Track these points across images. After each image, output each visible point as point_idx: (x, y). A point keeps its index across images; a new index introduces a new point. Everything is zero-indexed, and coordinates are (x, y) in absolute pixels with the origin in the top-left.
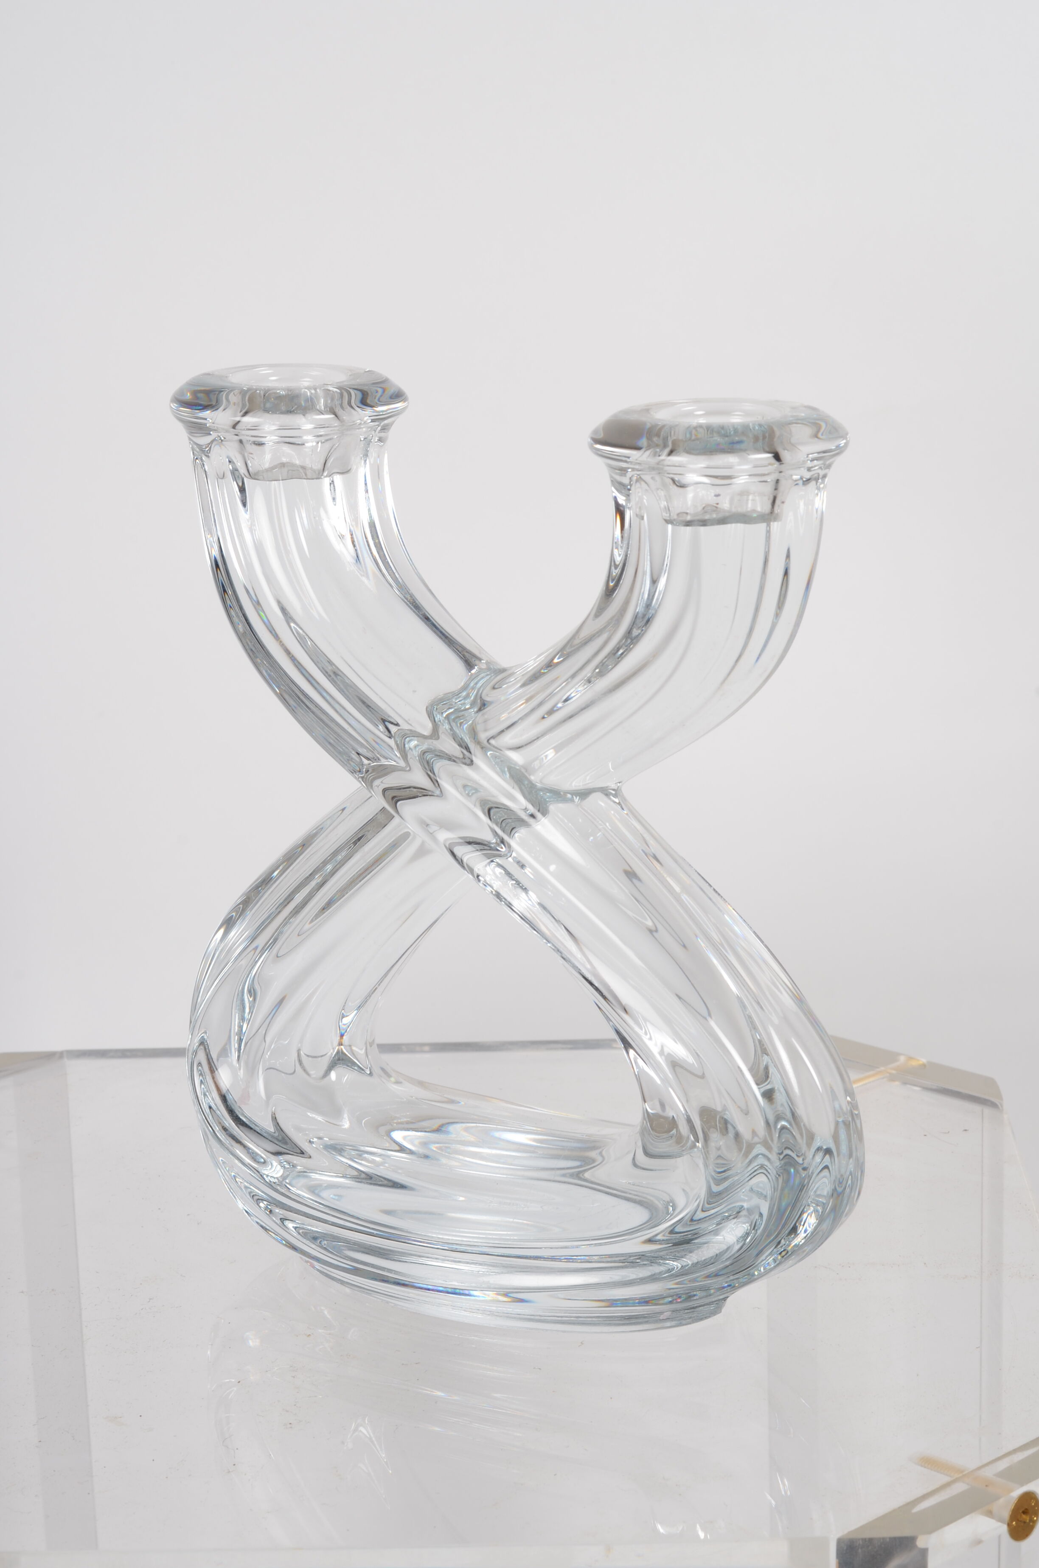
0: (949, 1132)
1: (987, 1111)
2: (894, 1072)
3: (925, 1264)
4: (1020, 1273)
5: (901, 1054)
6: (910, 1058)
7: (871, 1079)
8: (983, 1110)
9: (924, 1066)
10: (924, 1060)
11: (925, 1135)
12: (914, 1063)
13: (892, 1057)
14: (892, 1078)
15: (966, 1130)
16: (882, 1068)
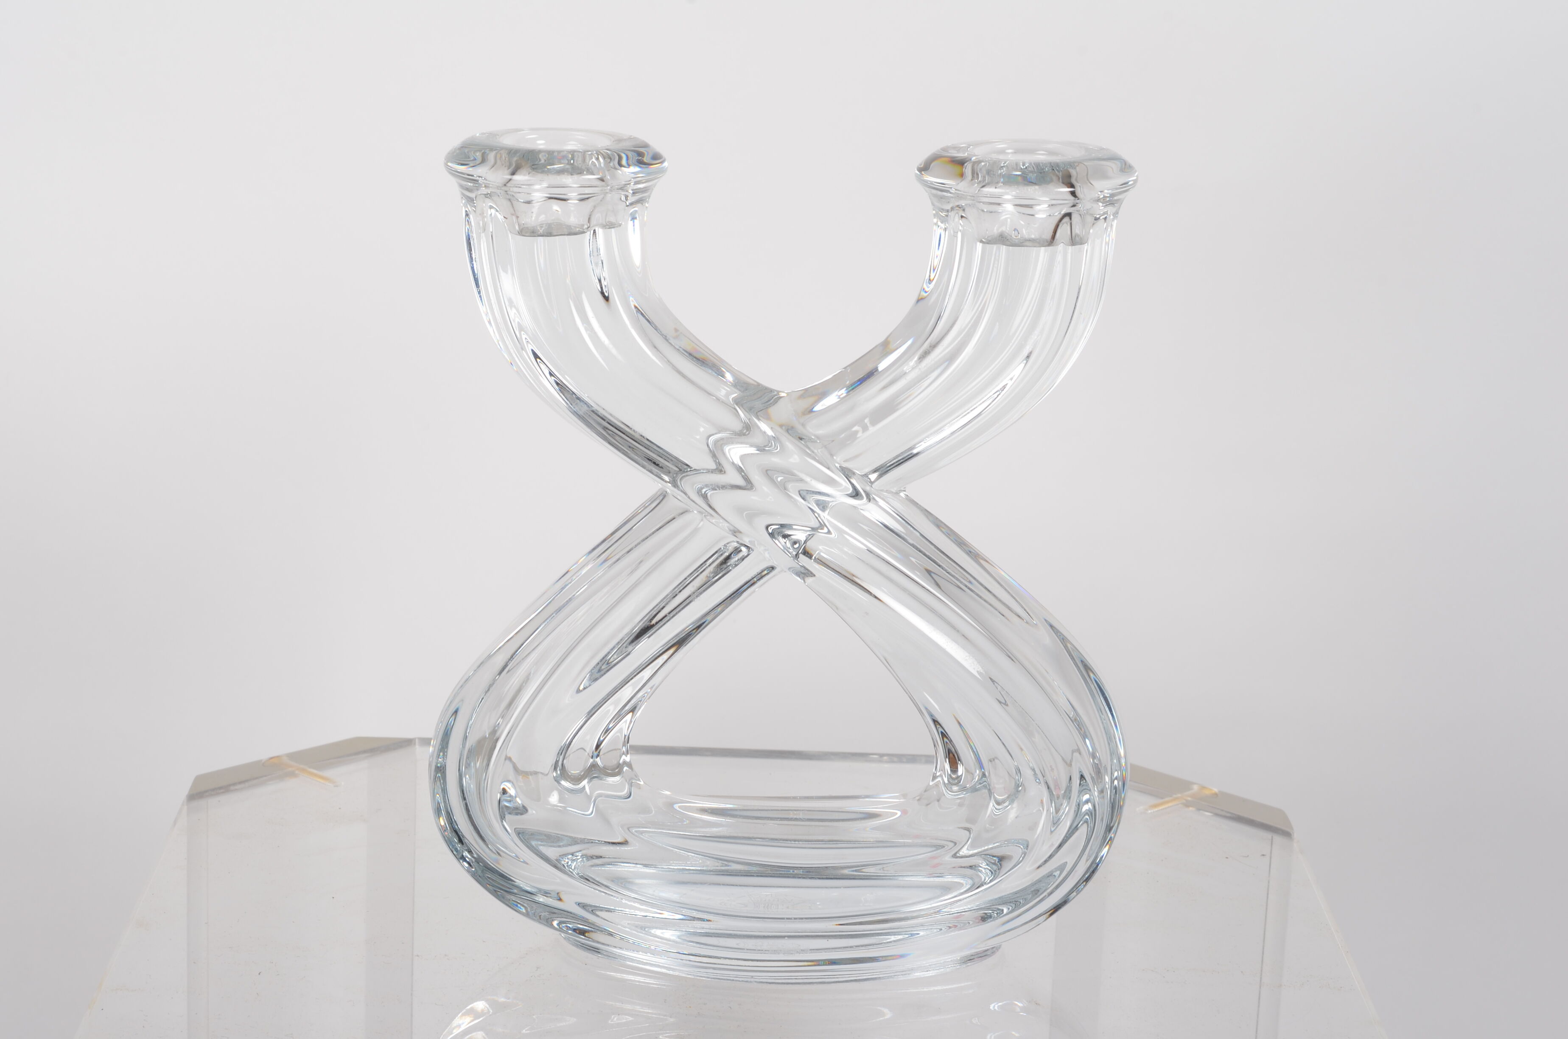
0: (1248, 856)
1: (1278, 839)
2: (1189, 799)
3: (1242, 972)
4: (1329, 985)
5: (1195, 784)
6: (1203, 788)
7: (1170, 804)
8: (1272, 837)
9: (1216, 794)
10: (1216, 790)
11: (1227, 858)
12: (1207, 792)
13: (1185, 785)
14: (1187, 805)
15: (1263, 855)
16: (1179, 795)
